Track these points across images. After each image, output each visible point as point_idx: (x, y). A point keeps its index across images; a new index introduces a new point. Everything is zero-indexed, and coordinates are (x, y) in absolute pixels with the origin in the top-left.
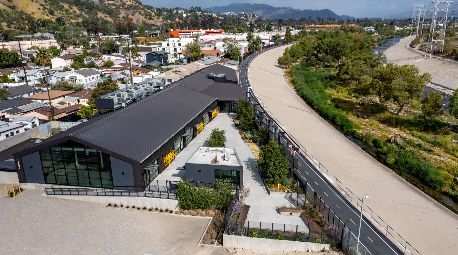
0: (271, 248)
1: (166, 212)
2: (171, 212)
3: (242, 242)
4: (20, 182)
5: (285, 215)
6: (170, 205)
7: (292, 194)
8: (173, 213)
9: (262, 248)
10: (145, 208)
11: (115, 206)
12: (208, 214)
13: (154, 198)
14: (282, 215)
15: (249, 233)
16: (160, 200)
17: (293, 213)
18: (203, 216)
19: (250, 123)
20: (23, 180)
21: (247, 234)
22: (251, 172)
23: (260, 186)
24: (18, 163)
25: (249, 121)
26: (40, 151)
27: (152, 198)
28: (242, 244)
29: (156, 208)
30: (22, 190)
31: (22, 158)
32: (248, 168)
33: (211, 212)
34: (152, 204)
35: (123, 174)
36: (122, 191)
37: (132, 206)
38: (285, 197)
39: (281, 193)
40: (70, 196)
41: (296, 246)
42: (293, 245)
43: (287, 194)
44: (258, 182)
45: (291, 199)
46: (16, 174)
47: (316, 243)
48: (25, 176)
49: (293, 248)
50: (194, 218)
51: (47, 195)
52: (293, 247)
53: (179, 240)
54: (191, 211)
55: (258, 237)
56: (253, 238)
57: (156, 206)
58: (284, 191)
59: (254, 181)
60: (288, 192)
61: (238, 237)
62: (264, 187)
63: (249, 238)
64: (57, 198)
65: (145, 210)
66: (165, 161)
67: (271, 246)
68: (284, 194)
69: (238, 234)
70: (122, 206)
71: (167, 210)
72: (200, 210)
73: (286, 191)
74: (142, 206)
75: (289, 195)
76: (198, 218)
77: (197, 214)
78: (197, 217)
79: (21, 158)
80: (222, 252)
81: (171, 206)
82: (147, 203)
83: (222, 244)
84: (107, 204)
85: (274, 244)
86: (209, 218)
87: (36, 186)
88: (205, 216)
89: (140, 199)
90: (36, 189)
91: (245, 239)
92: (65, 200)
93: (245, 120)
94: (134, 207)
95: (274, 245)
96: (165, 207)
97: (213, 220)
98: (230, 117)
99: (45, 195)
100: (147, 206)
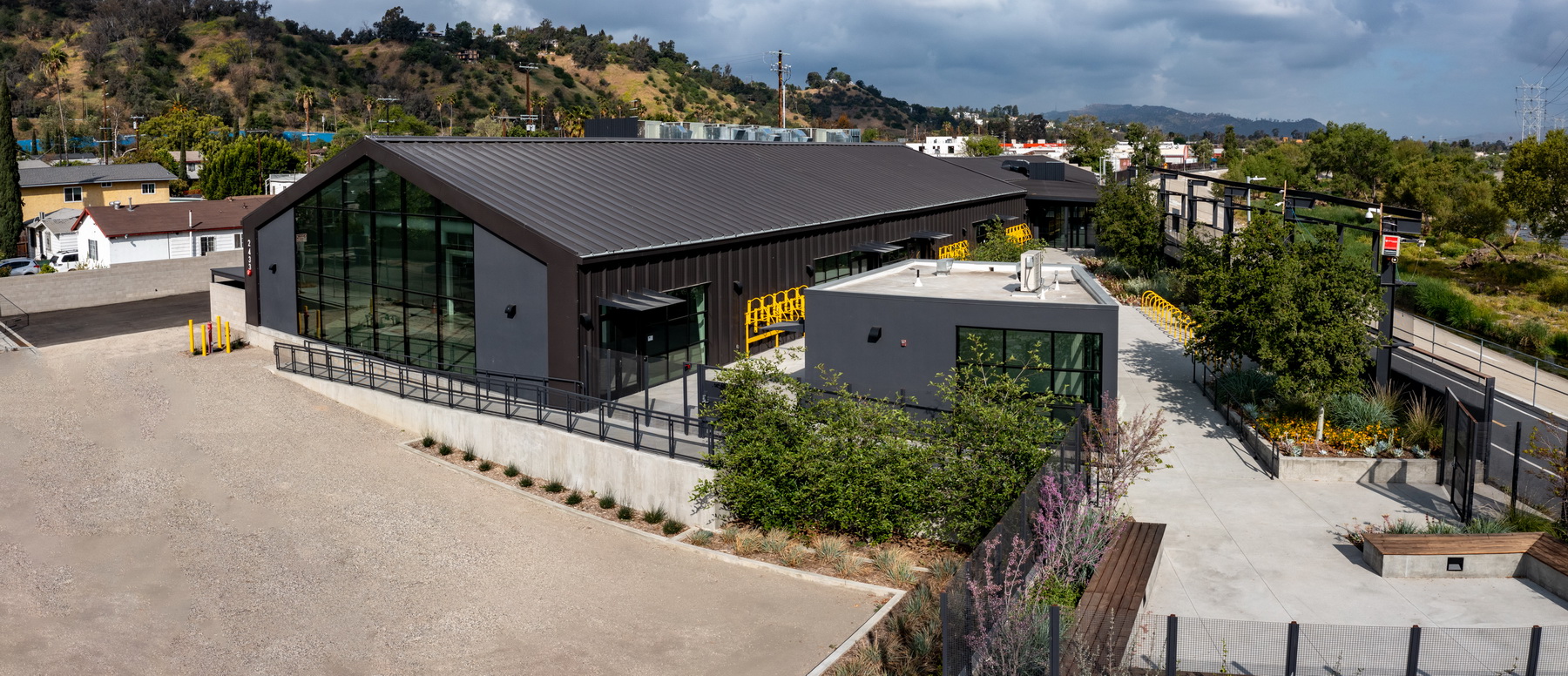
1: (645, 524)
2: (673, 528)
6: (672, 489)
8: (681, 536)
10: (555, 488)
12: (879, 569)
13: (605, 444)
16: (633, 459)
18: (848, 576)
22: (1155, 384)
23: (1209, 435)
27: (597, 442)
29: (604, 495)
32: (1142, 371)
33: (903, 559)
34: (592, 471)
37: (507, 465)
39: (1340, 460)
44: (1198, 422)
50: (786, 578)
54: (778, 536)
57: (607, 485)
59: (1175, 416)
62: (1235, 441)
65: (551, 495)
66: (749, 318)
70: (470, 457)
71: (654, 518)
72: (838, 543)
74: (543, 474)
76: (813, 584)
77: (812, 563)
78: (809, 577)
81: (676, 498)
82: (570, 462)
86: (882, 591)
88: (863, 577)
89: (542, 435)
94: (511, 472)
96: (651, 498)
97: (901, 605)
98: (1069, 255)
100: (569, 478)
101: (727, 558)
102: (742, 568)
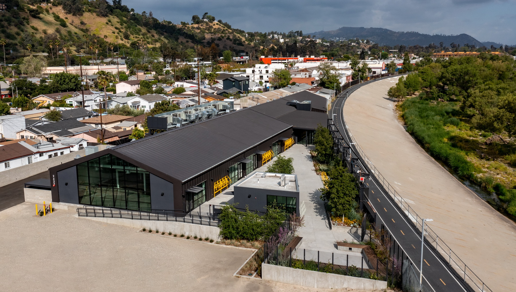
0: (317, 283)
1: (205, 241)
2: (212, 241)
3: (283, 274)
4: (53, 201)
5: (343, 250)
6: (210, 233)
7: (357, 229)
8: (214, 243)
9: (307, 283)
10: (182, 236)
11: (150, 231)
12: (253, 246)
13: (194, 224)
14: (339, 250)
15: (292, 263)
16: (200, 227)
17: (353, 248)
18: (247, 248)
19: (327, 152)
20: (56, 199)
21: (290, 264)
22: (315, 205)
23: (322, 219)
24: (54, 179)
25: (325, 150)
26: (77, 165)
27: (192, 224)
28: (283, 277)
29: (195, 236)
30: (53, 210)
32: (313, 200)
33: (257, 244)
34: (191, 231)
35: (162, 195)
36: (159, 215)
37: (168, 232)
38: (349, 232)
39: (344, 227)
40: (102, 218)
41: (347, 281)
42: (343, 281)
43: (352, 228)
44: (321, 216)
45: (355, 235)
46: (50, 191)
47: (371, 278)
48: (59, 194)
49: (343, 285)
50: (236, 249)
51: (79, 216)
52: (344, 283)
53: (213, 269)
54: (234, 241)
55: (302, 269)
56: (296, 269)
57: (195, 233)
58: (349, 225)
59: (316, 214)
60: (354, 227)
61: (279, 267)
62: (327, 221)
63: (291, 269)
64: (89, 220)
65: (182, 237)
66: (215, 187)
67: (317, 281)
68: (348, 229)
69: (280, 264)
70: (157, 232)
71: (207, 239)
72: (245, 241)
73: (352, 225)
74: (179, 233)
75: (354, 230)
76: (241, 249)
77: (241, 245)
78: (240, 248)
79: (57, 174)
80: (259, 284)
81: (212, 235)
82: (185, 229)
83: (261, 276)
84: (142, 229)
85: (321, 278)
86: (254, 250)
87: (68, 207)
88: (250, 248)
89: (178, 224)
90: (69, 210)
91: (287, 270)
92: (97, 222)
93: (321, 149)
94: (170, 234)
95: (320, 280)
96: (205, 235)
97: (257, 252)
98: (307, 148)
99: (77, 216)
100: (185, 233)
101: (224, 246)
102: (228, 248)
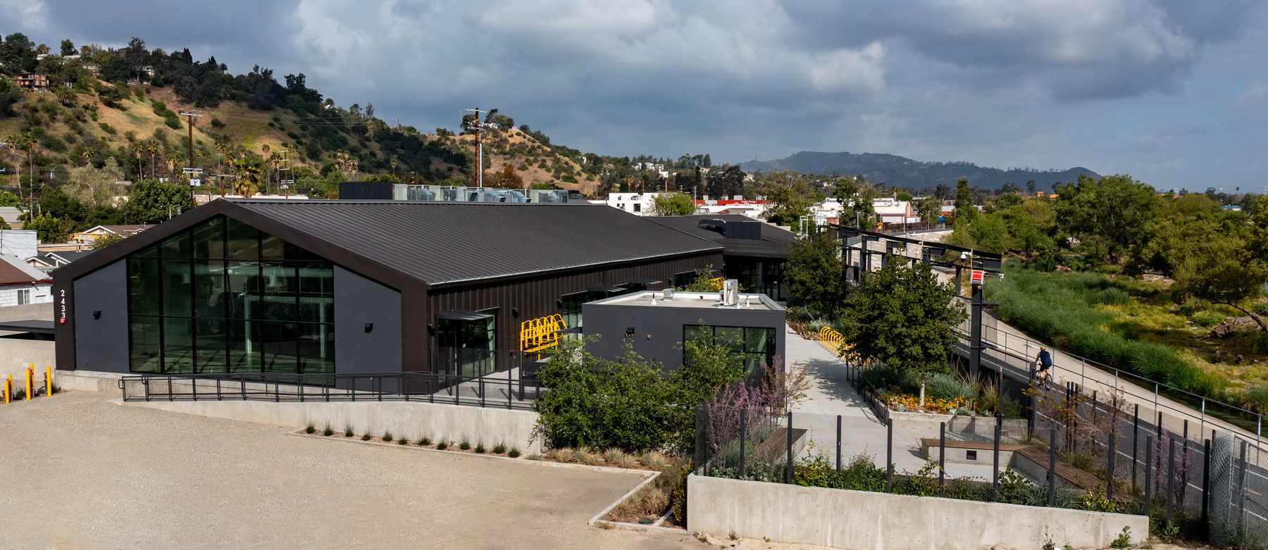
0: (883, 532)
1: (495, 454)
2: (514, 454)
3: (763, 509)
4: (58, 368)
6: (511, 429)
7: (973, 418)
8: (522, 457)
9: (847, 535)
10: (425, 442)
11: (329, 433)
12: (643, 463)
13: (460, 407)
16: (479, 413)
17: (979, 453)
18: (627, 467)
20: (67, 361)
21: (785, 475)
23: (849, 405)
24: (63, 302)
27: (454, 406)
28: (763, 518)
29: (462, 442)
30: (54, 391)
31: (76, 283)
33: (655, 458)
34: (451, 427)
35: (369, 329)
37: (382, 434)
39: (929, 414)
40: (190, 403)
41: (995, 522)
42: (979, 521)
43: (953, 417)
44: (844, 399)
48: (75, 347)
49: (981, 536)
50: (591, 471)
51: (125, 400)
52: (983, 530)
55: (831, 486)
57: (463, 435)
58: (944, 412)
60: (962, 413)
61: (748, 484)
62: (868, 409)
63: (792, 488)
65: (423, 447)
66: (523, 337)
67: (886, 527)
68: (940, 418)
69: (749, 475)
70: (349, 434)
71: (499, 450)
72: (617, 452)
73: (953, 411)
74: (414, 436)
75: (963, 421)
76: (607, 472)
77: (607, 462)
78: (605, 469)
79: (73, 286)
81: (516, 436)
82: (433, 424)
83: (683, 524)
84: (304, 428)
85: (899, 514)
88: (636, 468)
89: (411, 408)
90: (101, 390)
91: (777, 494)
92: (174, 415)
94: (388, 438)
95: (896, 520)
96: (495, 438)
99: (120, 402)
100: (432, 435)
101: (554, 464)
102: (564, 469)
